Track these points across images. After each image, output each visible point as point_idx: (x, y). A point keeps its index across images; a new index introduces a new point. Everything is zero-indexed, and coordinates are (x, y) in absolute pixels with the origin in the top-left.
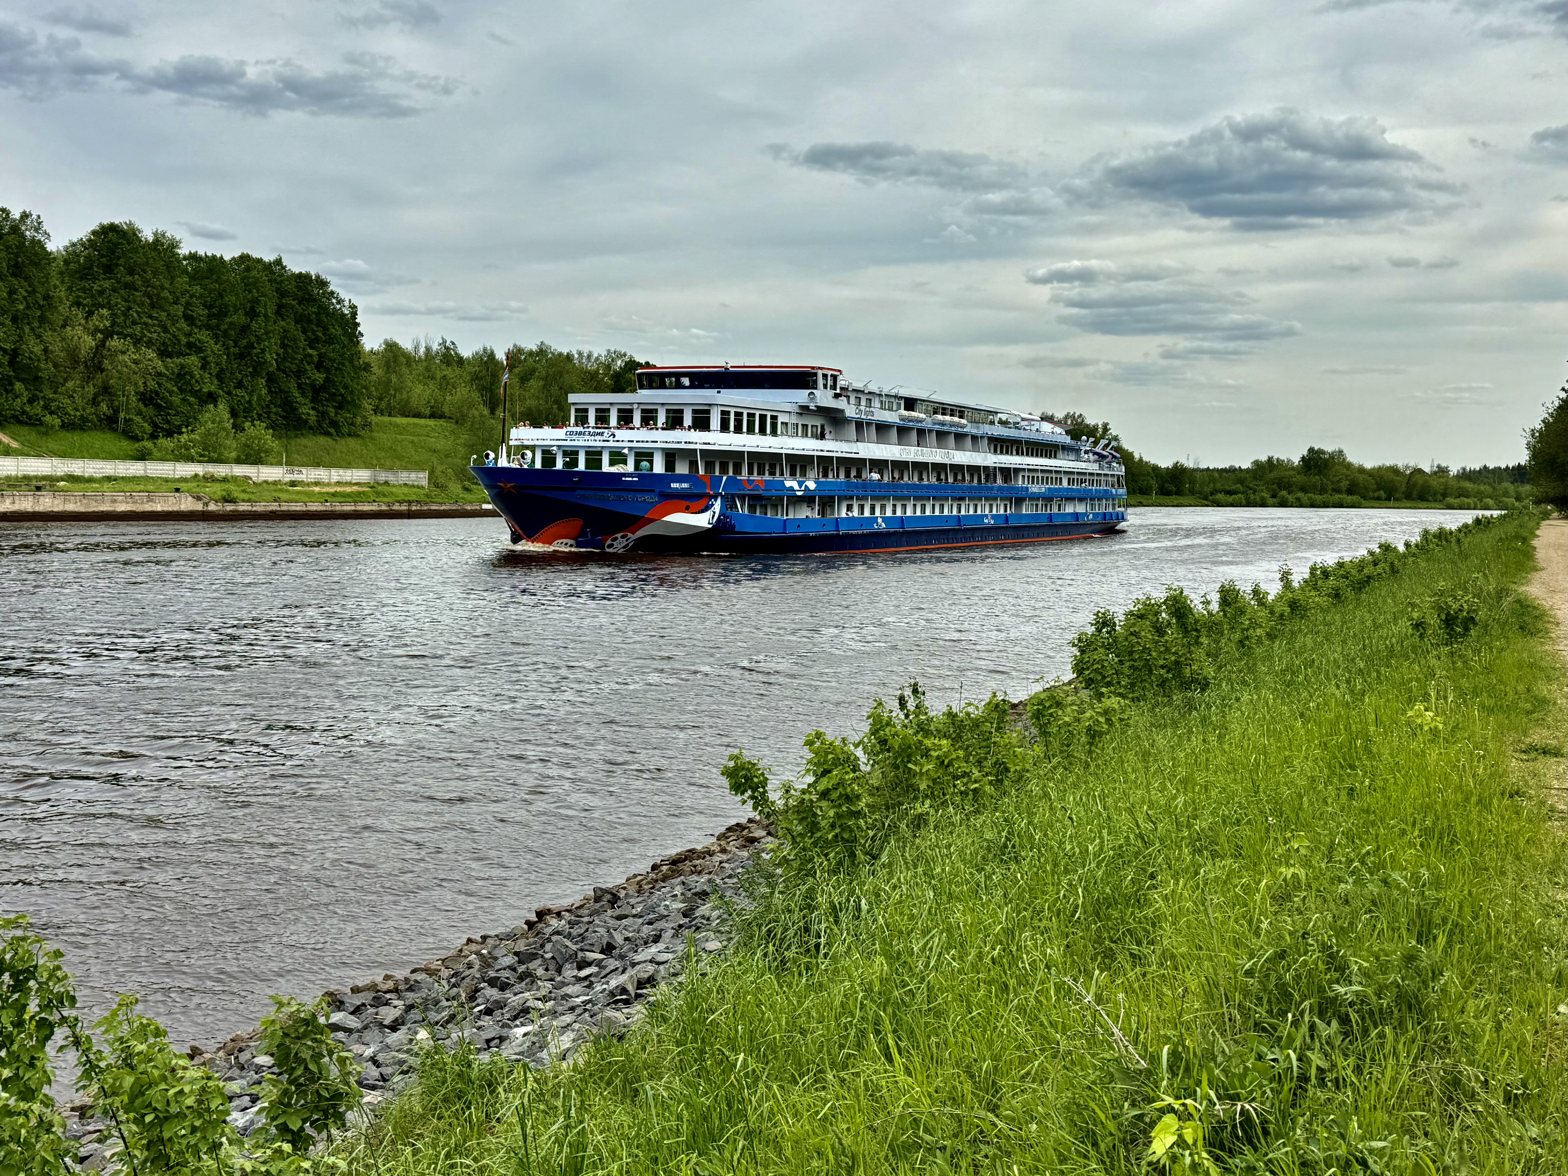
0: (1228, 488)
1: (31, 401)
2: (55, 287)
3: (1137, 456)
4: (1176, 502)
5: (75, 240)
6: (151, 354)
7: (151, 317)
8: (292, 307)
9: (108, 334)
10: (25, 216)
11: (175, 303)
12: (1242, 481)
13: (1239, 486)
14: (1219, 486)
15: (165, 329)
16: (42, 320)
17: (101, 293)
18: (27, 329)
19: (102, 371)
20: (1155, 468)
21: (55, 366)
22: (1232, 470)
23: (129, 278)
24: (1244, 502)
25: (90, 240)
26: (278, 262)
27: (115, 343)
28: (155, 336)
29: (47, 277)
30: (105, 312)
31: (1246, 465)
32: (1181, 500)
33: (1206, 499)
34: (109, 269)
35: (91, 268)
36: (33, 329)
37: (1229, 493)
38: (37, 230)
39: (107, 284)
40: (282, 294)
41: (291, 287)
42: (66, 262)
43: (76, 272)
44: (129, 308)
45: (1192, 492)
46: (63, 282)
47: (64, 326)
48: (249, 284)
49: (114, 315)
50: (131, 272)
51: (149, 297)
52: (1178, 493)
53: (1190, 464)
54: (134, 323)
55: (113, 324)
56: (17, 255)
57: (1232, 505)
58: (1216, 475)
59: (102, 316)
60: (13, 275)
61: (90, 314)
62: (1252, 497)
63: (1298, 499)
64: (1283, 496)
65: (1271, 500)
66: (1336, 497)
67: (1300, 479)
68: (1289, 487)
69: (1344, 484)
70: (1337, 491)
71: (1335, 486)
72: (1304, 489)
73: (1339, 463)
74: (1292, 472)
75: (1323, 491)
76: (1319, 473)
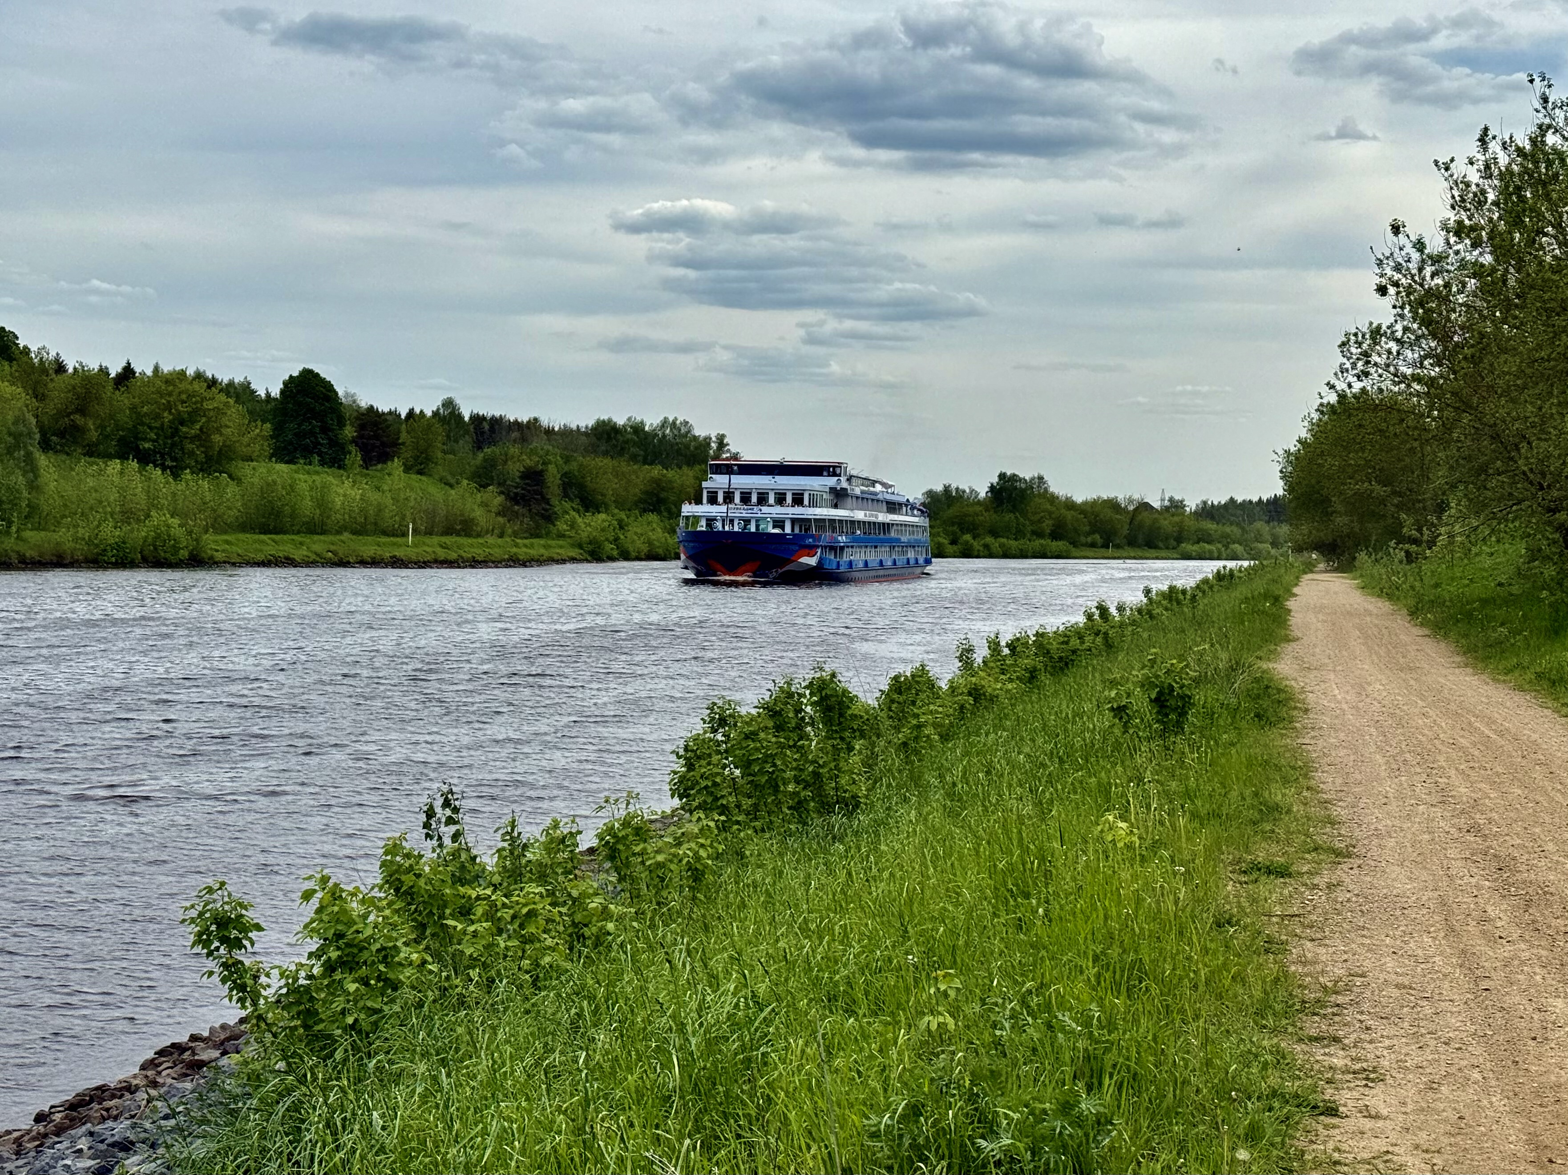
63: (986, 546)
64: (967, 542)
65: (950, 549)
66: (1038, 543)
67: (989, 517)
68: (972, 528)
69: (1047, 525)
70: (1039, 534)
71: (1034, 528)
72: (994, 533)
73: (1039, 495)
74: (978, 509)
75: (1019, 534)
76: (1014, 509)
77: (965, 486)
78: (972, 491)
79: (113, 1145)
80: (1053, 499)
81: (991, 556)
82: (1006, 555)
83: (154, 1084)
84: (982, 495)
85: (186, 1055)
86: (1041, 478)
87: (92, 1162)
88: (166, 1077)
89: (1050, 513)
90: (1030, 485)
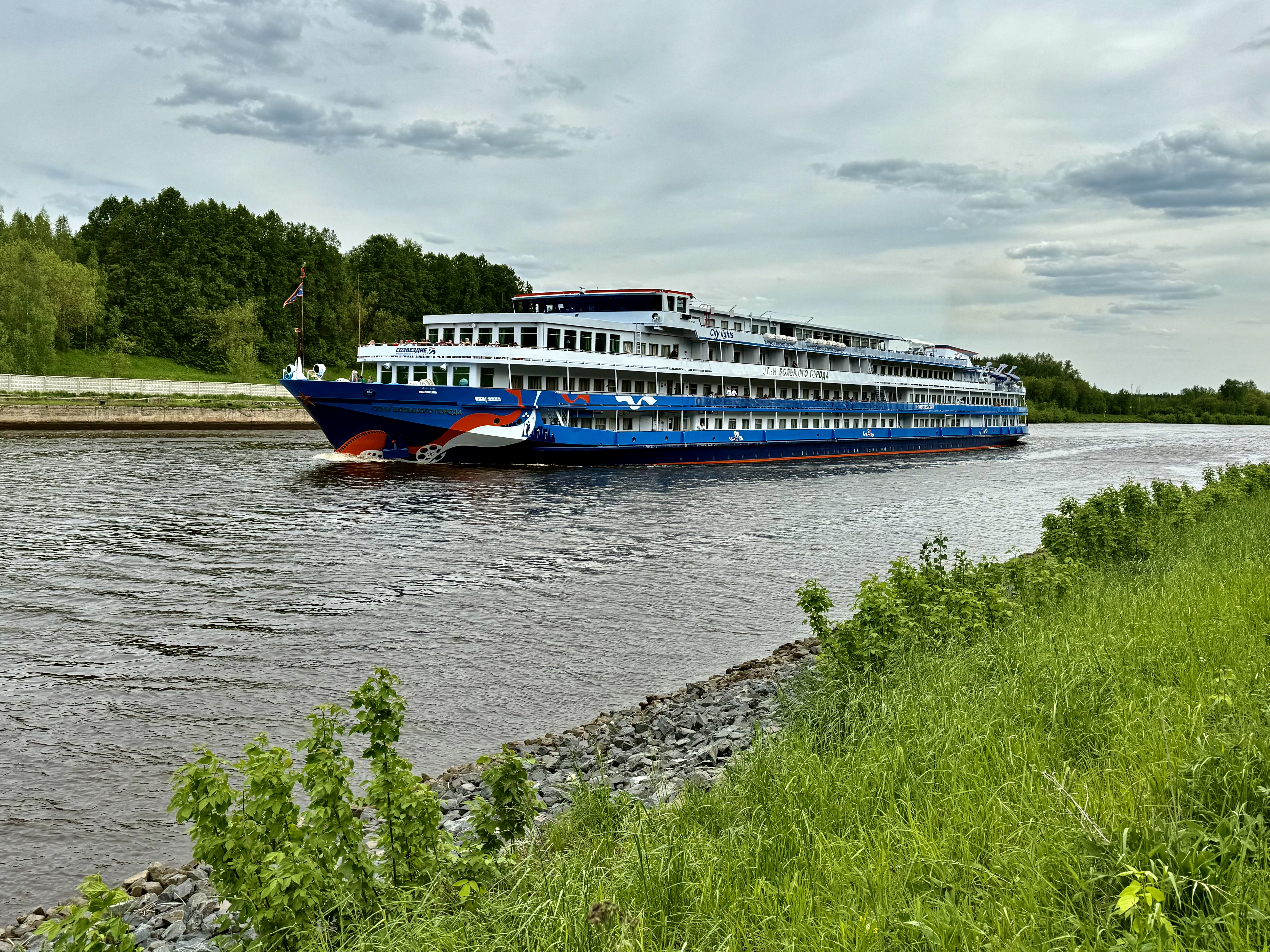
0: (1162, 409)
1: (328, 351)
2: (344, 277)
3: (1092, 386)
4: (1122, 420)
5: (356, 246)
6: (402, 319)
7: (403, 296)
8: (491, 287)
9: (377, 307)
10: (325, 231)
11: (418, 286)
12: (1174, 404)
13: (1171, 407)
14: (1155, 408)
15: (412, 303)
16: (336, 297)
17: (373, 281)
18: (327, 304)
19: (373, 331)
20: (1106, 394)
21: (343, 328)
22: (1166, 396)
23: (391, 271)
24: (1175, 419)
25: (365, 246)
26: (482, 258)
27: (381, 313)
28: (406, 308)
29: (339, 271)
30: (375, 293)
31: (1177, 392)
32: (1126, 417)
33: (1145, 417)
34: (378, 265)
35: (367, 264)
36: (330, 304)
37: (1164, 413)
38: (332, 240)
39: (376, 275)
40: (486, 279)
41: (491, 275)
42: (351, 261)
43: (358, 267)
44: (390, 290)
45: (1135, 412)
46: (349, 274)
47: (349, 302)
48: (463, 273)
49: (380, 295)
50: (392, 267)
51: (403, 283)
52: (1124, 413)
53: (1133, 391)
54: (393, 300)
55: (380, 300)
56: (321, 257)
57: (1166, 422)
58: (1153, 399)
59: (372, 296)
60: (318, 269)
61: (366, 294)
62: (1182, 416)
63: (1218, 418)
64: (1206, 416)
65: (1196, 419)
66: (1248, 417)
67: (1220, 403)
68: (1211, 409)
69: (1255, 407)
70: (1250, 412)
71: (1248, 408)
72: (1222, 411)
73: (1251, 391)
74: (1213, 398)
75: (1238, 412)
76: (1235, 398)
77: (1206, 386)
78: (1210, 389)
79: (758, 692)
80: (1259, 393)
81: (1220, 423)
82: (1229, 423)
83: (778, 662)
84: (1217, 391)
85: (793, 650)
86: (1252, 383)
87: (749, 699)
88: (784, 660)
89: (1257, 401)
90: (1245, 386)
